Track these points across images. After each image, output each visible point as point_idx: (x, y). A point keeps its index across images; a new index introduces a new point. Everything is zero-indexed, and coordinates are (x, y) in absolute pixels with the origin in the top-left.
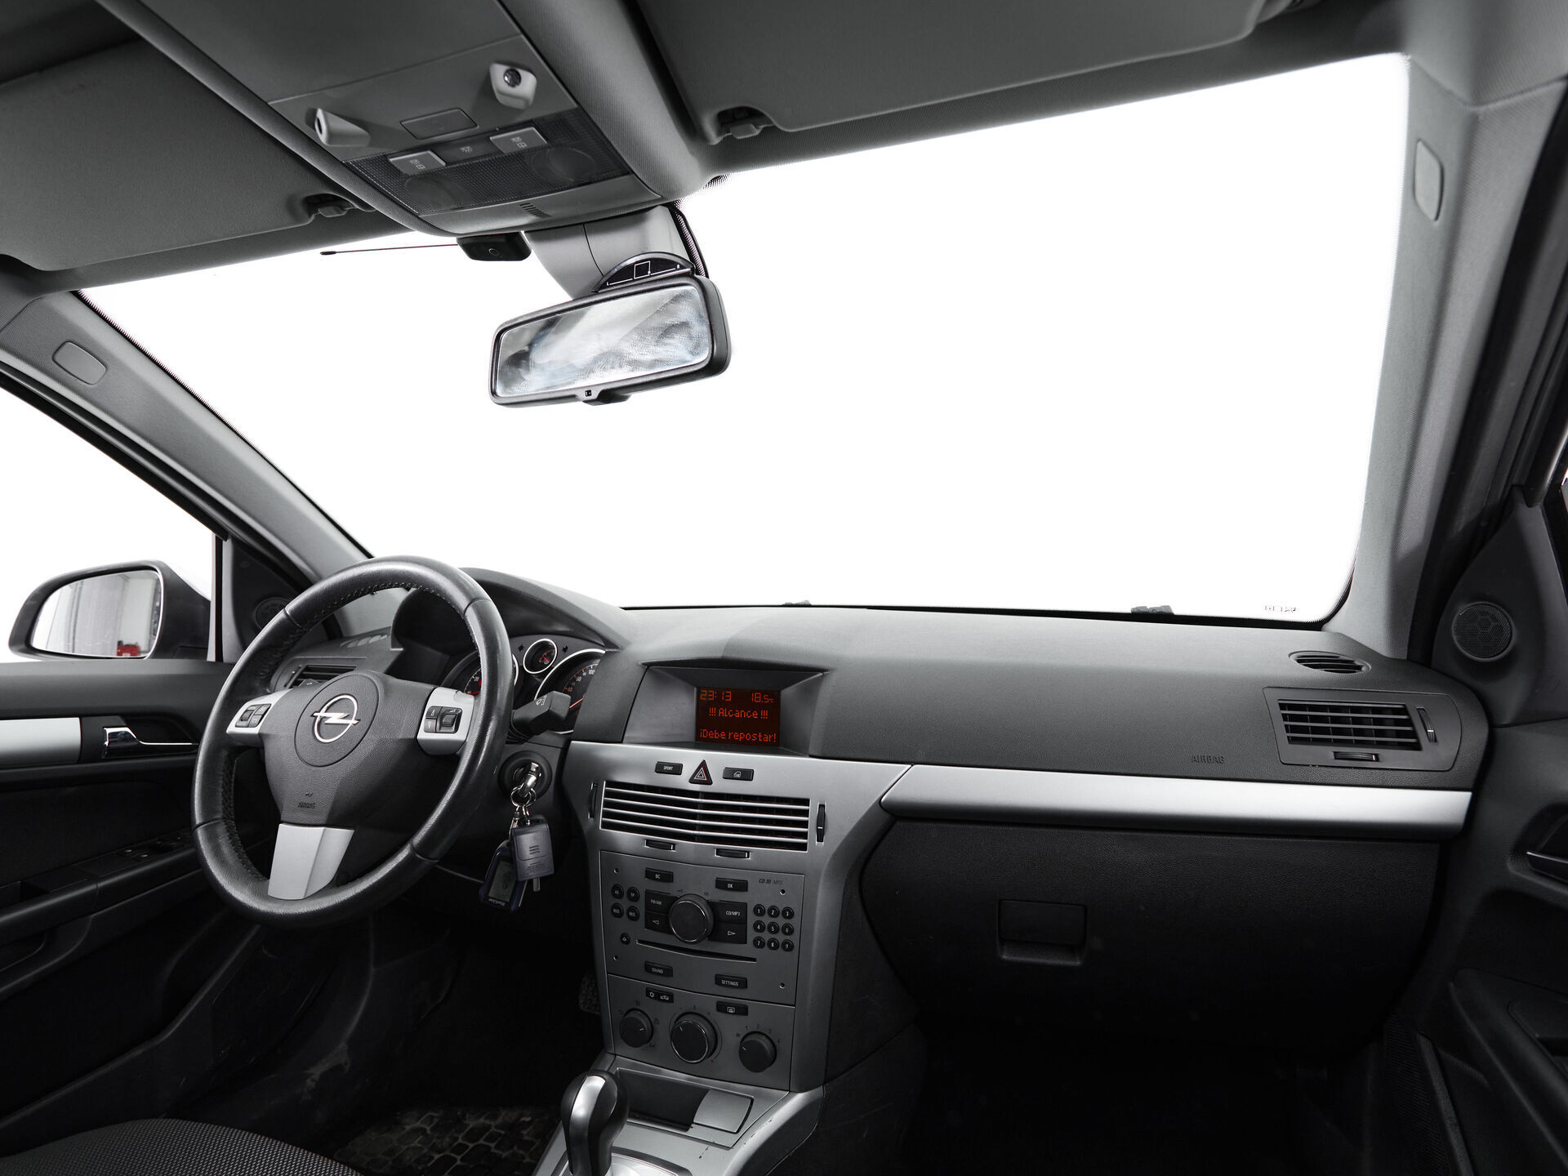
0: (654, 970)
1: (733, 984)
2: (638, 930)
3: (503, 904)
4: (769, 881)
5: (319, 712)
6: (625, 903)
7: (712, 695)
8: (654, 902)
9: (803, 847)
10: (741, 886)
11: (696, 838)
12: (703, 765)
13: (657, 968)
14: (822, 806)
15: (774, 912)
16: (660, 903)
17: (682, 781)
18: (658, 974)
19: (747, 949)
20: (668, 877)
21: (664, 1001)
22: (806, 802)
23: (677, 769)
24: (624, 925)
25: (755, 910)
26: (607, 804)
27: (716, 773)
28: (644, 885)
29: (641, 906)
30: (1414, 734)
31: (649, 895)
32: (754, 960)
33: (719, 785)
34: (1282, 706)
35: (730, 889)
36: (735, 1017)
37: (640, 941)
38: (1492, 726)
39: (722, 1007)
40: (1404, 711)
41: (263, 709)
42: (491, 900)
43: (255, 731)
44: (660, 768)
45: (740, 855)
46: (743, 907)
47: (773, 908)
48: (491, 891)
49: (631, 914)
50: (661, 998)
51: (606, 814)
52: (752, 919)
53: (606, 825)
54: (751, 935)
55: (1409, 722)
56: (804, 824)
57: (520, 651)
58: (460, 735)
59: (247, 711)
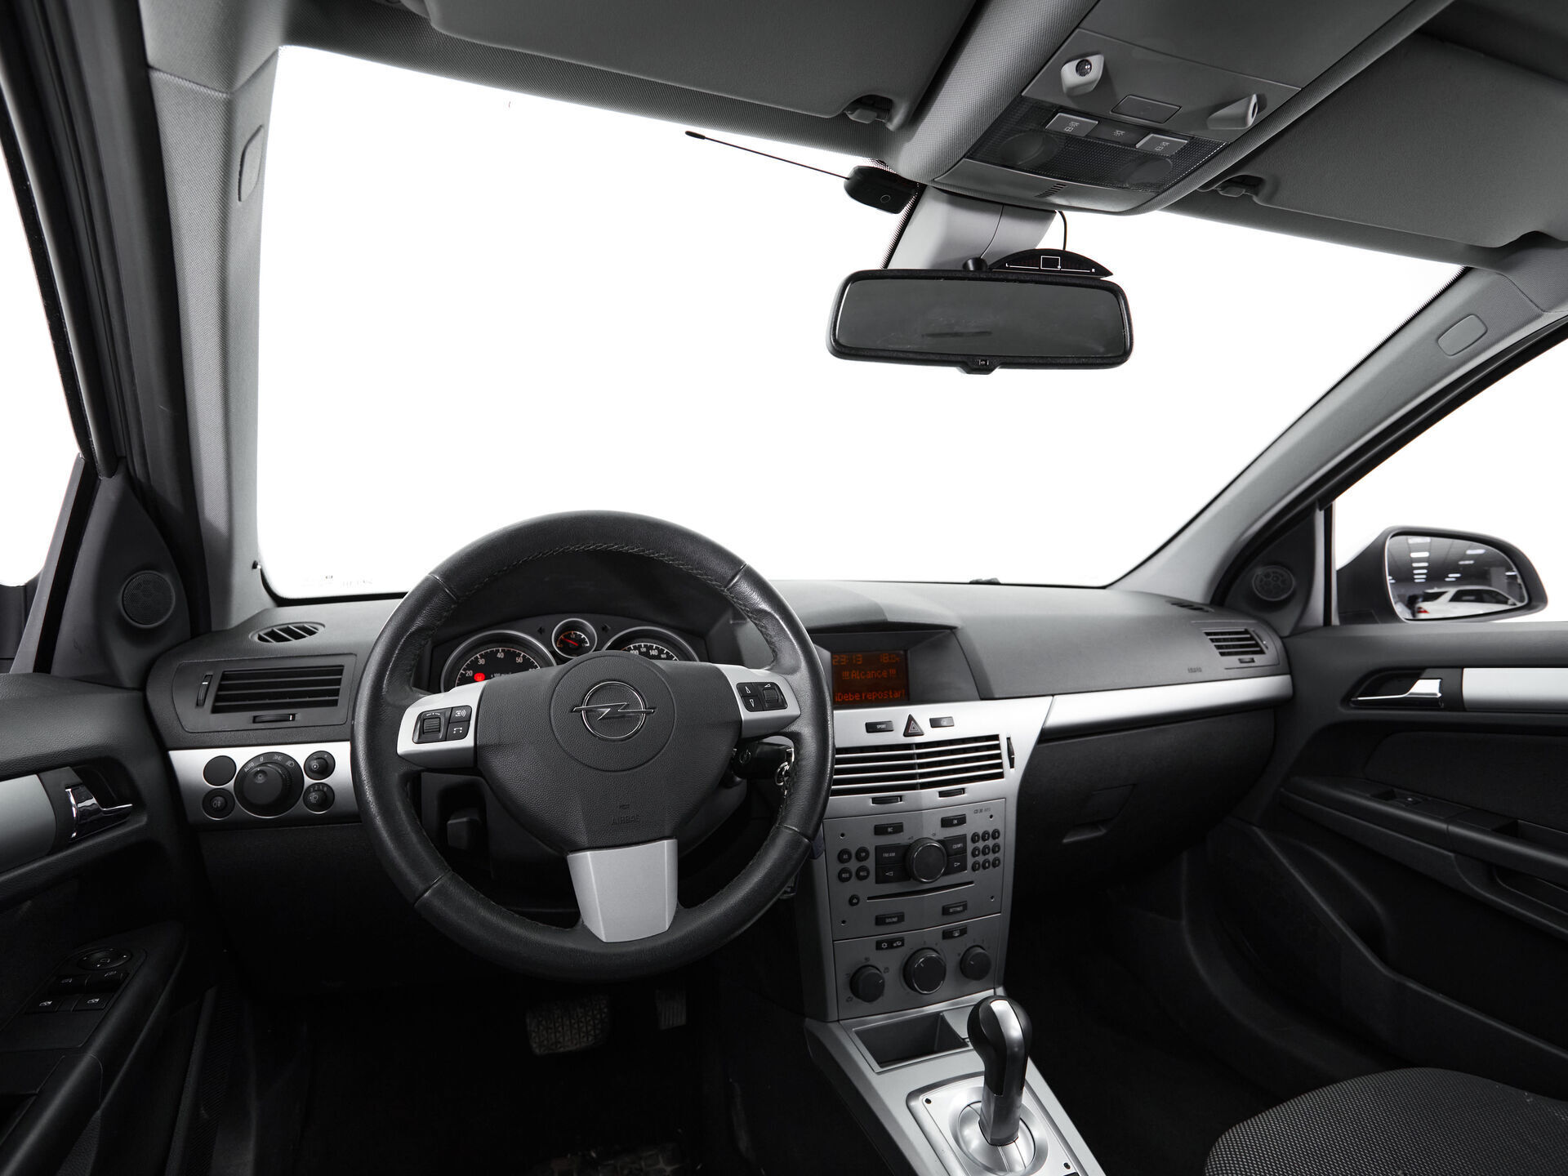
0: (887, 921)
1: (958, 909)
2: (870, 886)
4: (981, 811)
5: (580, 705)
6: (853, 865)
7: (844, 660)
8: (887, 855)
9: (1000, 776)
10: (962, 820)
11: (919, 786)
12: (911, 719)
13: (890, 917)
14: (1009, 739)
15: (985, 836)
16: (894, 854)
17: (897, 737)
18: (894, 923)
19: (967, 875)
20: (898, 828)
21: (898, 947)
22: (996, 737)
23: (886, 727)
24: (853, 887)
25: (973, 841)
27: (923, 723)
28: (872, 842)
29: (870, 863)
30: (1257, 645)
31: (879, 850)
32: (971, 883)
33: (931, 735)
34: (1208, 634)
35: (954, 825)
36: (960, 938)
37: (869, 898)
38: (1282, 638)
39: (947, 935)
40: (1246, 632)
41: (459, 714)
44: (871, 728)
45: (962, 791)
46: (962, 838)
47: (986, 833)
49: (861, 874)
50: (895, 945)
52: (970, 846)
54: (970, 861)
55: (1252, 638)
56: (999, 756)
57: (542, 634)
58: (792, 709)
59: (422, 718)
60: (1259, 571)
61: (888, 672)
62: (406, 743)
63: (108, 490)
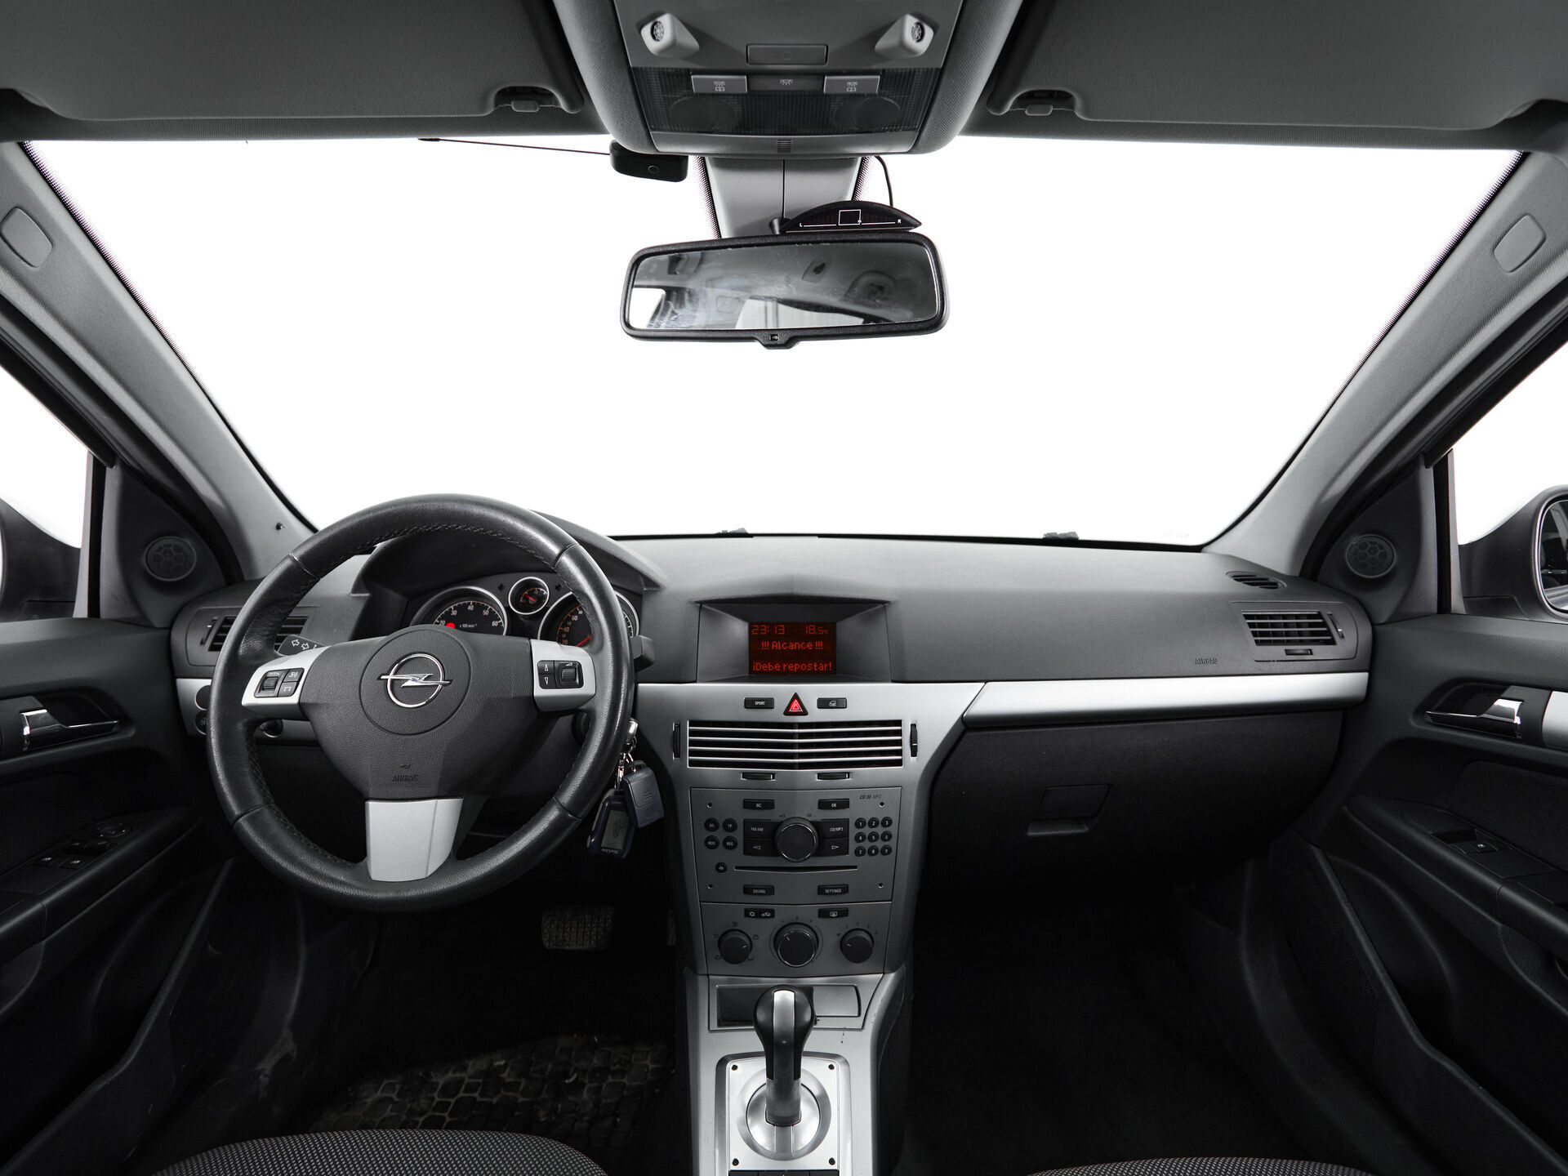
0: (755, 891)
1: (836, 891)
2: (737, 856)
3: (617, 852)
4: (869, 797)
5: (388, 674)
6: (720, 834)
7: (765, 630)
8: (755, 829)
9: (899, 763)
10: (844, 804)
11: (797, 766)
12: (796, 697)
13: (758, 889)
14: (913, 726)
15: (873, 822)
16: (762, 830)
17: (777, 714)
18: (761, 894)
19: (849, 859)
20: (769, 805)
21: (766, 917)
22: (898, 723)
23: (769, 703)
24: (720, 854)
25: (857, 825)
26: (692, 743)
27: (811, 704)
28: (741, 815)
29: (739, 835)
30: (1328, 633)
31: (747, 824)
32: (855, 867)
33: (816, 715)
34: (1247, 617)
35: (834, 808)
36: (837, 919)
37: (737, 868)
38: (1373, 624)
39: (824, 914)
40: (1319, 616)
41: (294, 675)
42: (603, 850)
43: (294, 700)
44: (750, 703)
45: (842, 776)
46: (845, 823)
47: (872, 819)
48: (604, 840)
49: (728, 844)
50: (763, 915)
51: (692, 753)
52: (853, 831)
53: (692, 763)
54: (853, 845)
55: (1324, 624)
56: (899, 743)
57: (501, 590)
58: (588, 688)
59: (265, 677)
60: (1355, 540)
61: (814, 645)
62: (249, 698)
63: (113, 477)
